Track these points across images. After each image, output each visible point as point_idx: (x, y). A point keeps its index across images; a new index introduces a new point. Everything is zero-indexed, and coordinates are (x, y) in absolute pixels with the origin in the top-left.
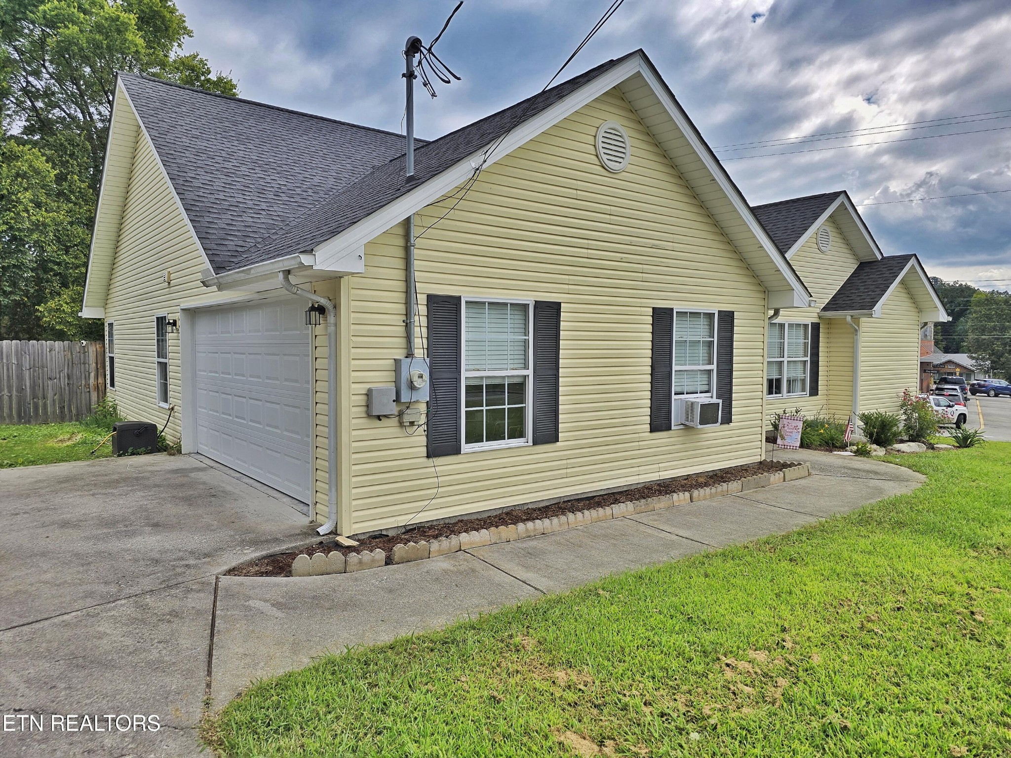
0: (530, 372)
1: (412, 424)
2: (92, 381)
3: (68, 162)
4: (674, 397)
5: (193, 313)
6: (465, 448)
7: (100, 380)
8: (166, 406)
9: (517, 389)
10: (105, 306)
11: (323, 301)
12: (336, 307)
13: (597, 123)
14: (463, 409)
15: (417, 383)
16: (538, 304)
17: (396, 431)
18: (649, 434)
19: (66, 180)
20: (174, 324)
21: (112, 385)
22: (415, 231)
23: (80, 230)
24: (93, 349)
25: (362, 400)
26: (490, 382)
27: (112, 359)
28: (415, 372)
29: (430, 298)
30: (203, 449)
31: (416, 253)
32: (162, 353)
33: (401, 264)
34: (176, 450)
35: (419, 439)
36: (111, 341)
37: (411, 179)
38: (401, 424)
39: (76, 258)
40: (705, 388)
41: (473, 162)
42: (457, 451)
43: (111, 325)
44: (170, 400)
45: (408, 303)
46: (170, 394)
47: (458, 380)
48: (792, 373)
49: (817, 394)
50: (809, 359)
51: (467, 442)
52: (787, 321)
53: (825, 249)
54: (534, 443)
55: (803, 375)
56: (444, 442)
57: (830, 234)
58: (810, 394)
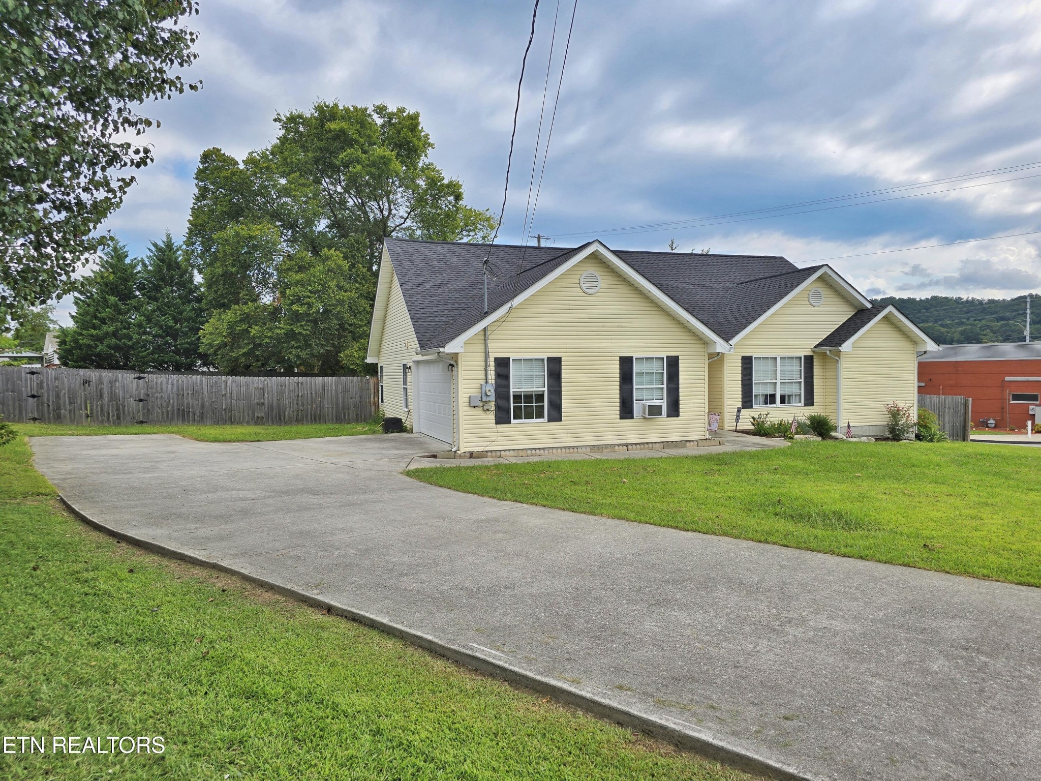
0: (546, 389)
1: (488, 410)
2: (372, 399)
3: (355, 255)
4: (635, 402)
5: (417, 363)
6: (513, 421)
7: (376, 399)
8: (407, 410)
9: (540, 397)
10: (378, 356)
11: (452, 362)
12: (457, 365)
13: (580, 273)
14: (512, 405)
15: (489, 393)
16: (548, 358)
17: (482, 413)
18: (619, 420)
19: (354, 267)
20: (410, 368)
21: (382, 402)
22: (488, 333)
23: (363, 302)
24: (372, 381)
25: (467, 400)
26: (526, 393)
27: (382, 386)
28: (487, 389)
29: (496, 359)
30: (423, 430)
31: (489, 341)
32: (405, 383)
33: (483, 346)
34: (411, 431)
35: (491, 417)
36: (382, 376)
37: (486, 313)
38: (484, 410)
39: (361, 320)
40: (661, 397)
41: (509, 305)
42: (509, 422)
43: (381, 367)
44: (409, 407)
45: (486, 361)
46: (409, 403)
47: (509, 392)
48: (787, 391)
49: (813, 405)
50: (802, 380)
51: (514, 419)
52: (778, 355)
53: (817, 304)
54: (549, 421)
55: (798, 392)
56: (502, 418)
57: (822, 293)
58: (805, 405)
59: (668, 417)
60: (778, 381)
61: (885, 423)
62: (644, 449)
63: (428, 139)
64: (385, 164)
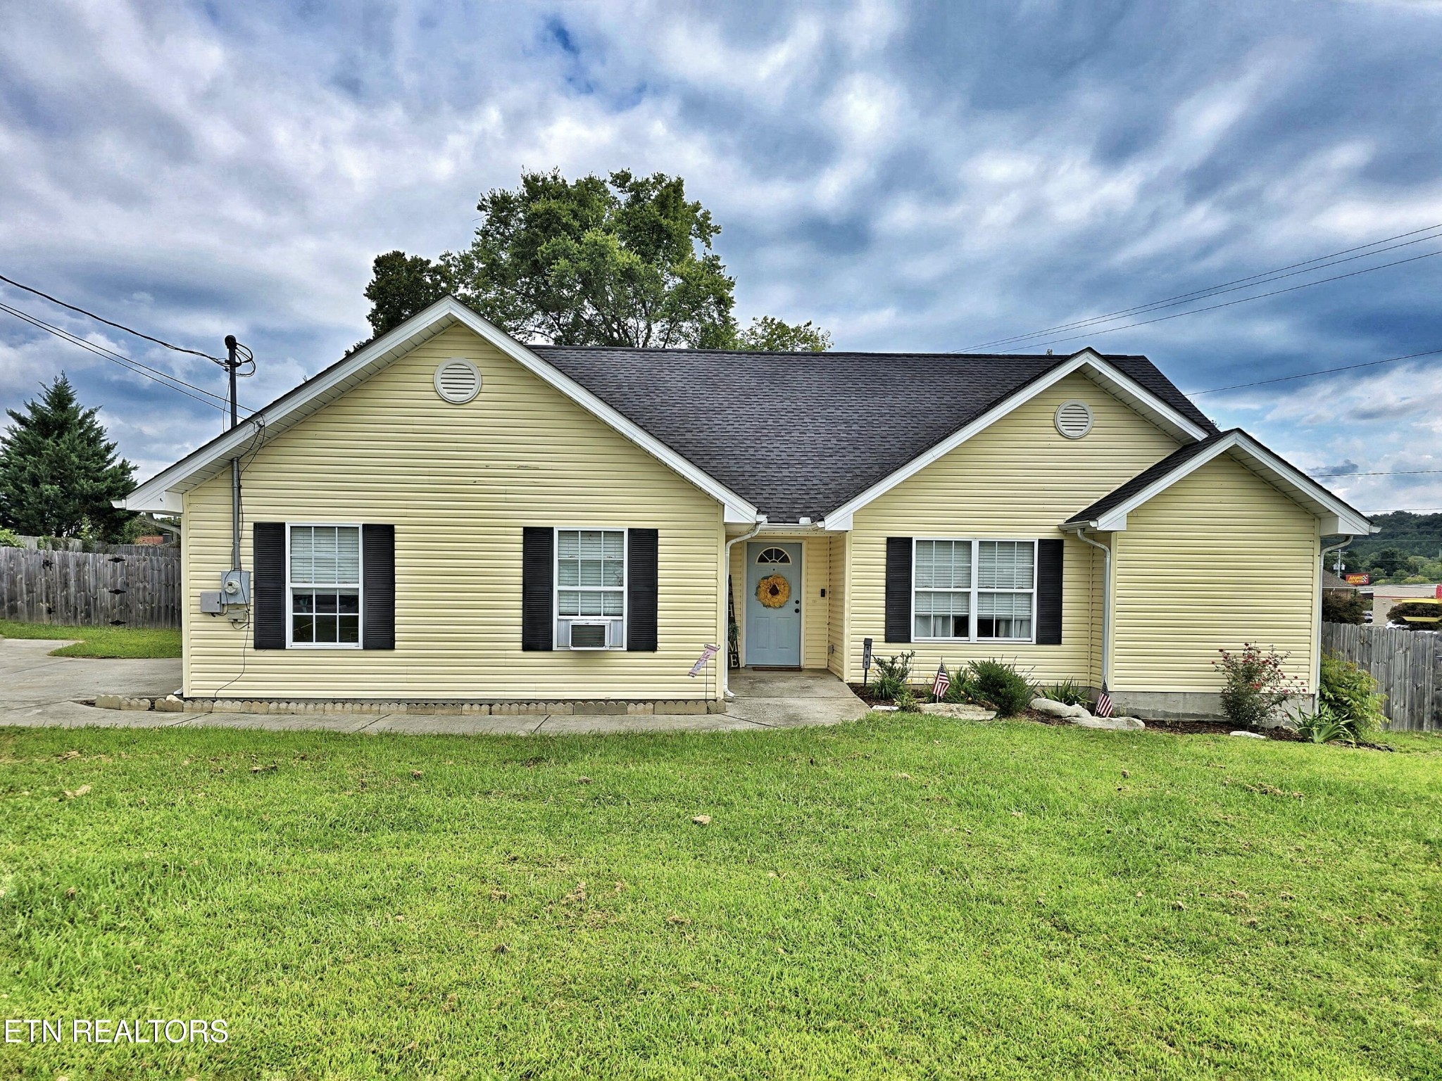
0: (360, 586)
1: (239, 621)
4: (556, 616)
6: (290, 644)
9: (349, 601)
13: (436, 362)
14: (289, 614)
16: (366, 527)
17: (227, 626)
18: (521, 652)
25: (197, 601)
29: (257, 525)
35: (247, 635)
38: (231, 621)
40: (617, 610)
42: (281, 646)
45: (236, 529)
47: (283, 589)
48: (996, 610)
49: (1059, 643)
50: (1035, 591)
51: (296, 639)
52: (975, 535)
53: (1078, 433)
54: (366, 647)
55: (1023, 614)
56: (269, 638)
57: (1089, 410)
58: (1041, 641)
59: (629, 650)
60: (974, 591)
61: (1218, 690)
62: (527, 712)
63: (709, 219)
64: (602, 255)
